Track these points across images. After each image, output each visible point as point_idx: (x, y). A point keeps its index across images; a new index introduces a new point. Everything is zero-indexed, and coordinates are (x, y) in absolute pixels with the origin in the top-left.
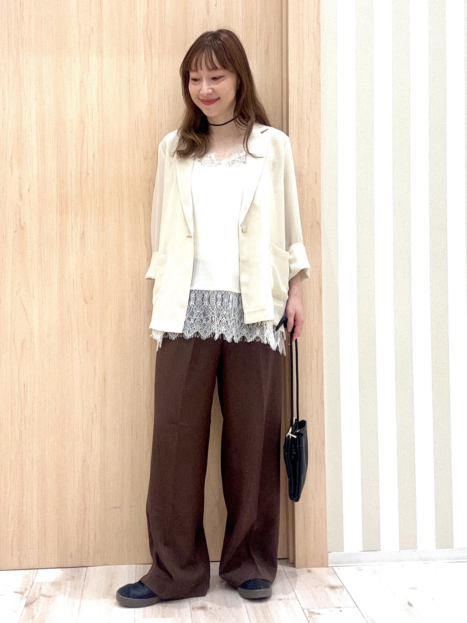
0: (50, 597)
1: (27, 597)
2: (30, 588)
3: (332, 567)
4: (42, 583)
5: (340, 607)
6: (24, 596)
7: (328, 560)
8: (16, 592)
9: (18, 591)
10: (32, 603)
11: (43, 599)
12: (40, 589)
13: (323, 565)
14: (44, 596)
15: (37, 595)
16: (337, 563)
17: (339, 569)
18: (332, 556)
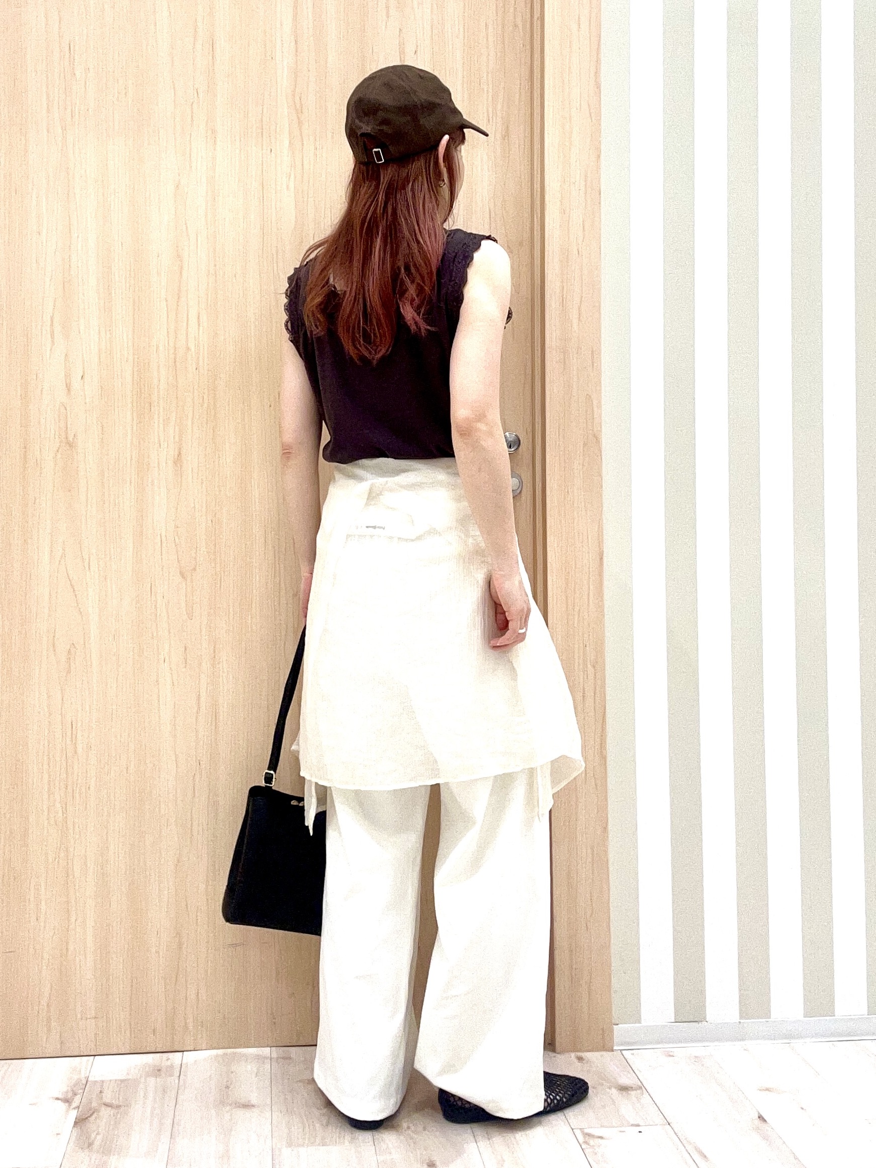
0: (119, 1107)
1: (78, 1107)
2: (82, 1091)
3: (621, 1050)
4: (103, 1082)
5: (638, 1125)
6: (72, 1107)
7: (612, 1039)
8: (57, 1099)
9: (60, 1096)
10: (87, 1118)
11: (105, 1112)
12: (101, 1092)
13: (604, 1047)
14: (106, 1105)
15: (94, 1104)
16: (628, 1044)
17: (633, 1054)
18: (620, 1031)
